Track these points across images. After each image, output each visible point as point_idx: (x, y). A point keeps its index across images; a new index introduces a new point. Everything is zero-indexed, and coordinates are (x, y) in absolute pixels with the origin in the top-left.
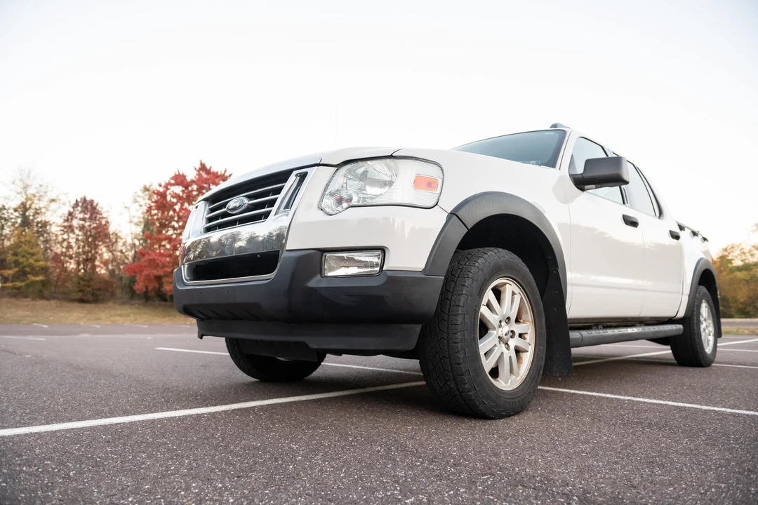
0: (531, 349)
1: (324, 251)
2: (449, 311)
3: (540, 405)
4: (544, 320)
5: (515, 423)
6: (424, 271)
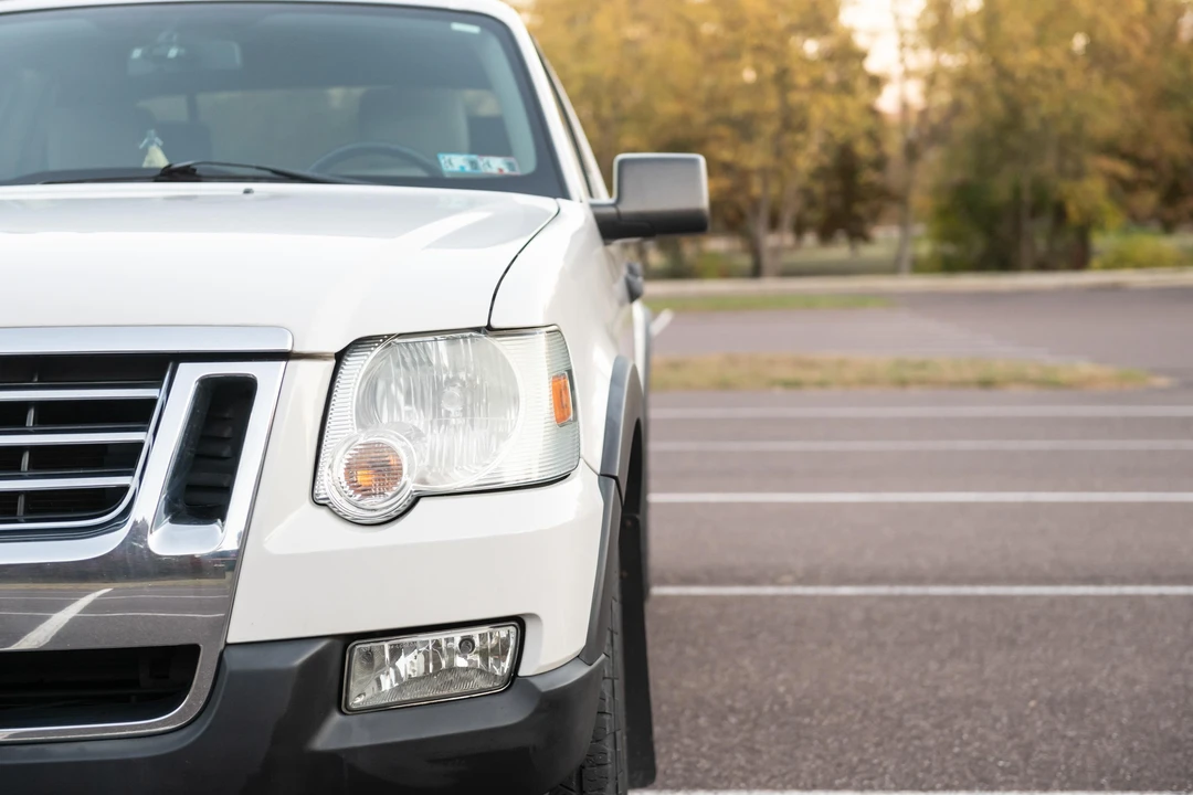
6: (585, 656)
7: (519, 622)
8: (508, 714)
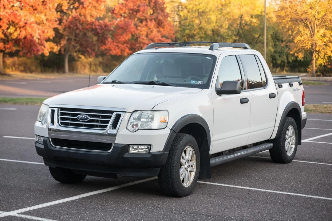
0: (195, 170)
1: (129, 145)
2: (171, 162)
3: (197, 191)
4: (200, 159)
5: (189, 198)
6: (163, 151)
7: (150, 145)
8: (148, 156)
